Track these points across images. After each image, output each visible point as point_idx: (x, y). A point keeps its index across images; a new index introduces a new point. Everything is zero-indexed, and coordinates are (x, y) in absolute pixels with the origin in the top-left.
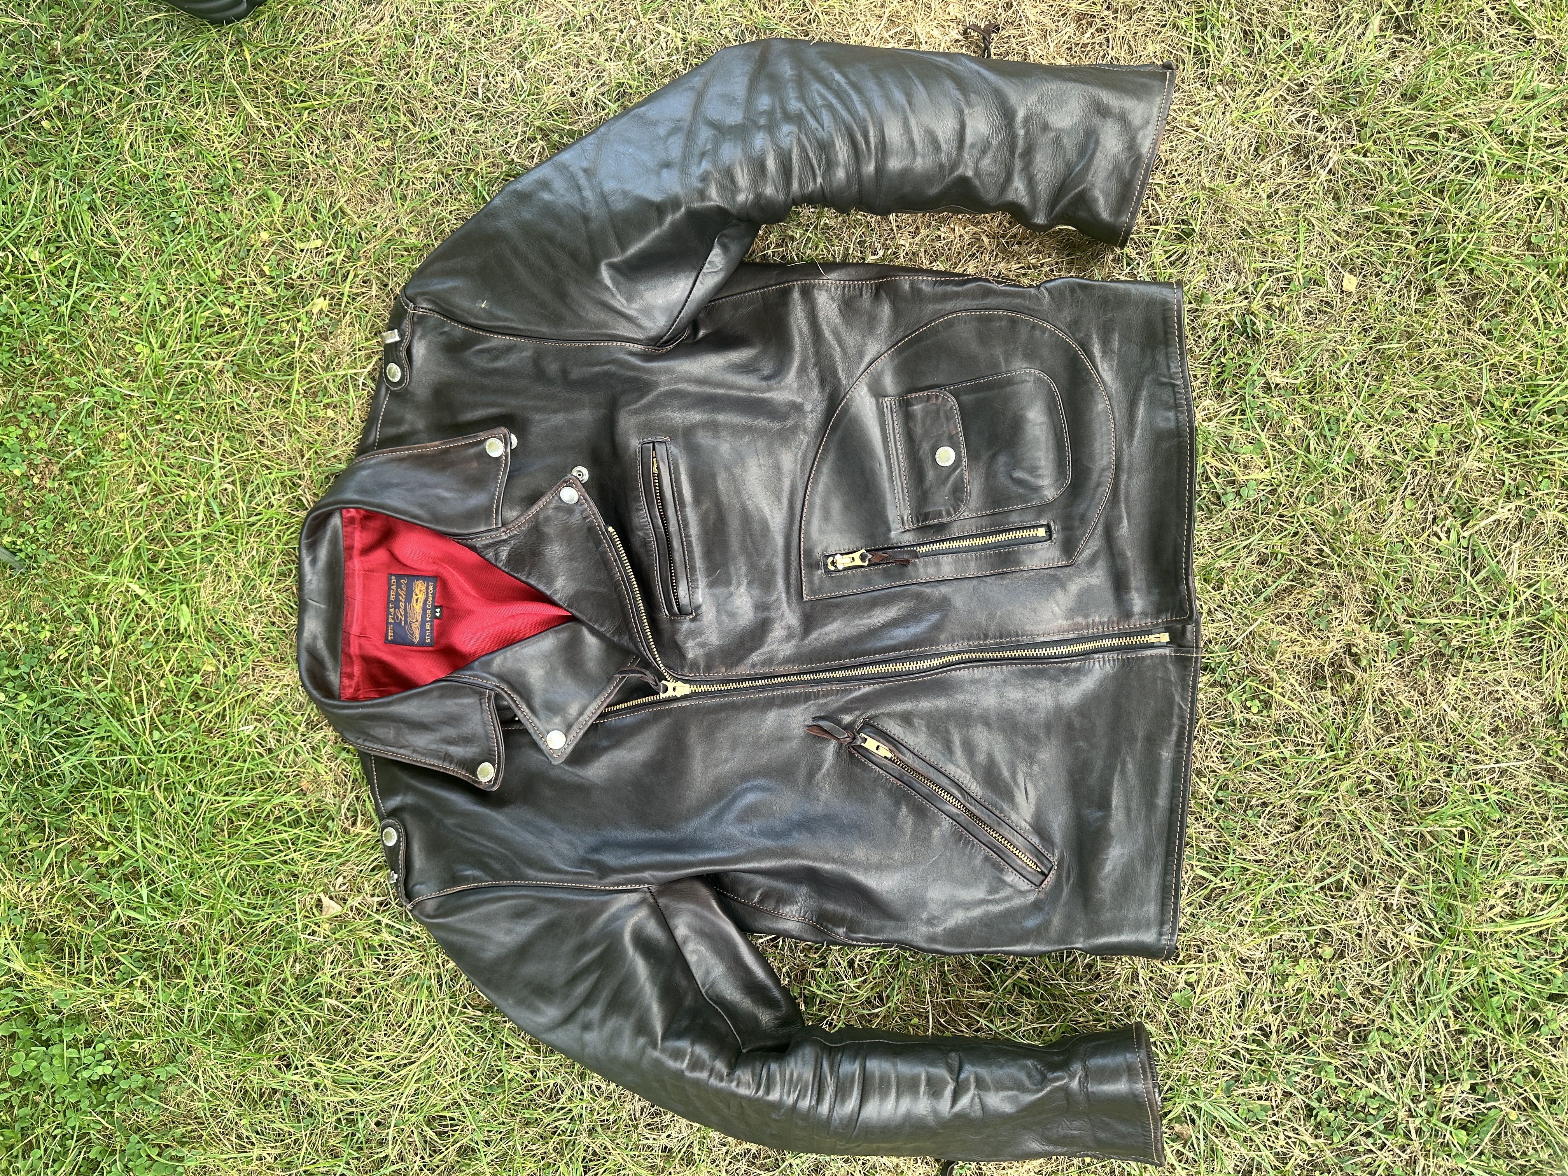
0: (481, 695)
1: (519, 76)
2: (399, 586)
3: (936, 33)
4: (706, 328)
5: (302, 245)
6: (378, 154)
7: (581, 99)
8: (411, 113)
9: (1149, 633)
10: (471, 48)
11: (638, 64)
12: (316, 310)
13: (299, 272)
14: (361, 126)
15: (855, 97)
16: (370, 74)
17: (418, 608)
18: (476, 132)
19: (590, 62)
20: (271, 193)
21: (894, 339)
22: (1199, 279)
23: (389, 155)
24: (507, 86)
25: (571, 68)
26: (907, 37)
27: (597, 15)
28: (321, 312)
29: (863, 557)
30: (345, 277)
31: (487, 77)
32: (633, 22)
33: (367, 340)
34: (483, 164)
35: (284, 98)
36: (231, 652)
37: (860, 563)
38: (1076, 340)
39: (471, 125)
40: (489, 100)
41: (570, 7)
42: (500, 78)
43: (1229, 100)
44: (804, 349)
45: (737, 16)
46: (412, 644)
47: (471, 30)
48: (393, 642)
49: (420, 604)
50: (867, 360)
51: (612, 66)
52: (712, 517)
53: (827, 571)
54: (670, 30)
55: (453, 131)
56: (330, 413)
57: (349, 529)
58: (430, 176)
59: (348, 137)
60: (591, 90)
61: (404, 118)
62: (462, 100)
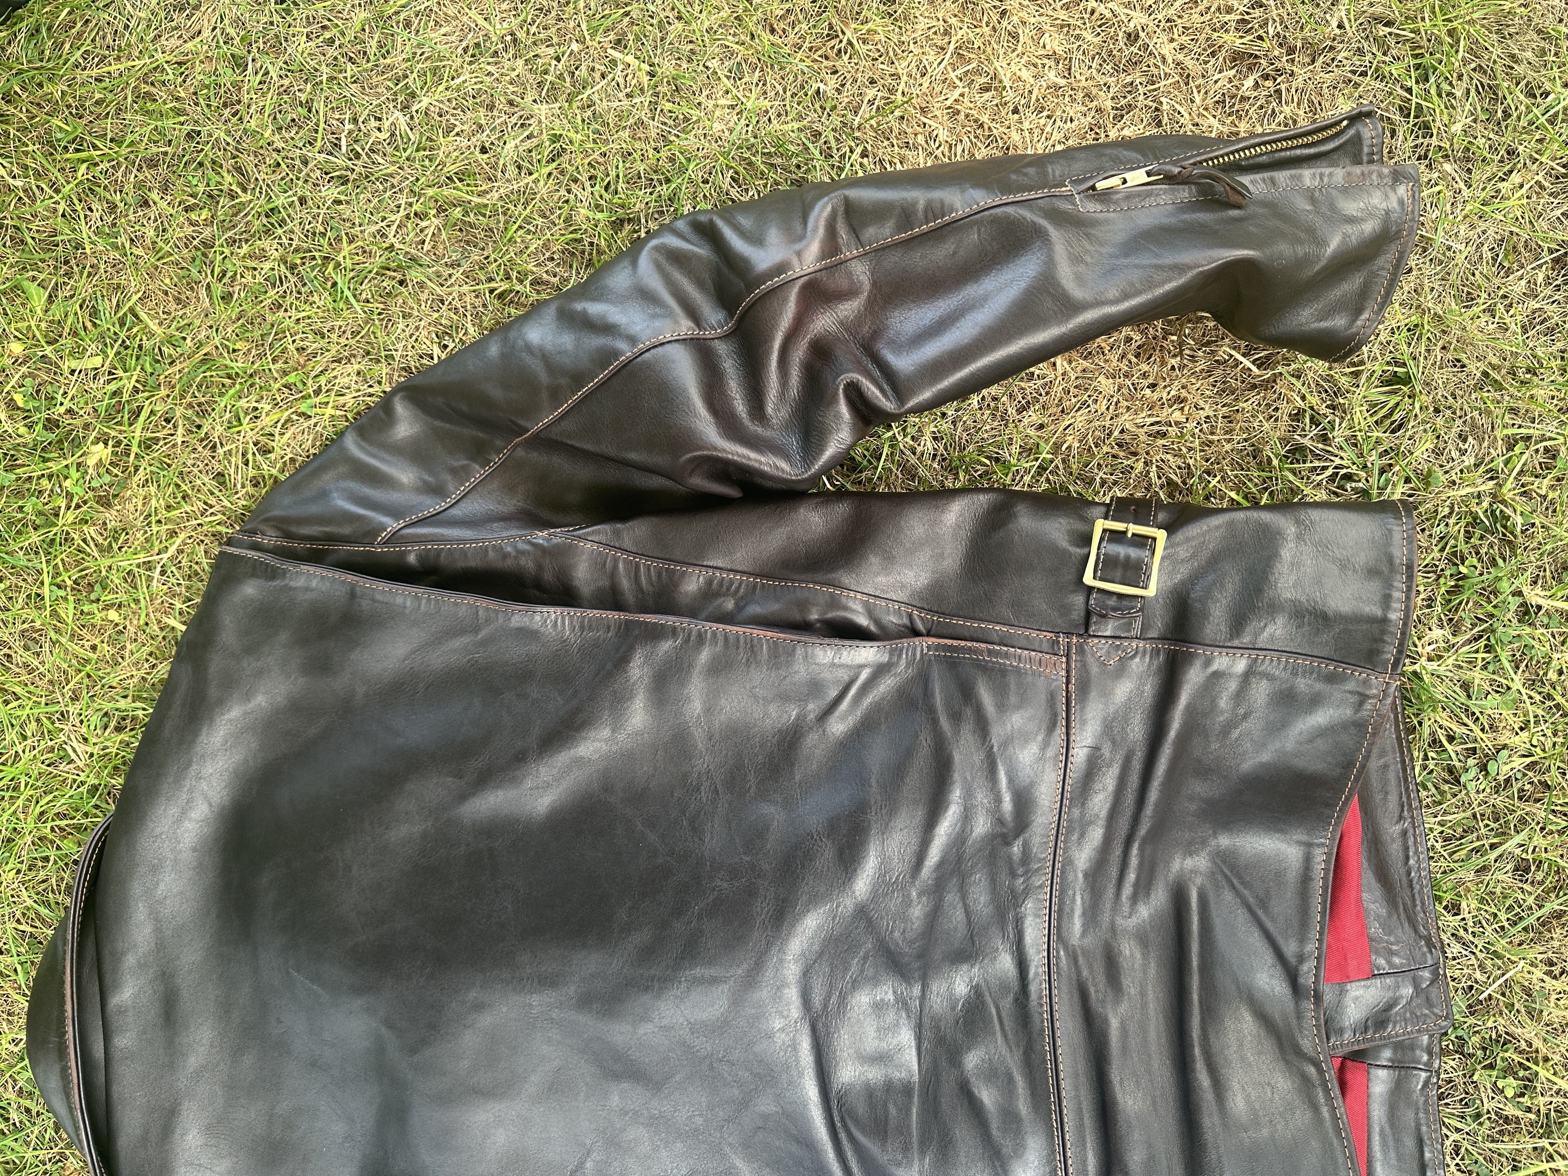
1: (402, 120)
5: (74, 364)
6: (190, 231)
7: (497, 156)
8: (239, 169)
12: (91, 461)
13: (67, 404)
14: (165, 189)
18: (339, 202)
19: (511, 103)
20: (26, 284)
22: (1422, 450)
23: (207, 233)
24: (385, 135)
27: (521, 35)
28: (99, 464)
30: (136, 414)
31: (355, 120)
32: (575, 46)
33: (169, 508)
34: (346, 248)
35: (49, 144)
39: (331, 192)
40: (358, 156)
42: (373, 123)
43: (1461, 185)
45: (730, 41)
54: (630, 59)
55: (302, 201)
56: (113, 615)
58: (267, 266)
59: (146, 204)
60: (510, 145)
61: (228, 178)
62: (317, 157)
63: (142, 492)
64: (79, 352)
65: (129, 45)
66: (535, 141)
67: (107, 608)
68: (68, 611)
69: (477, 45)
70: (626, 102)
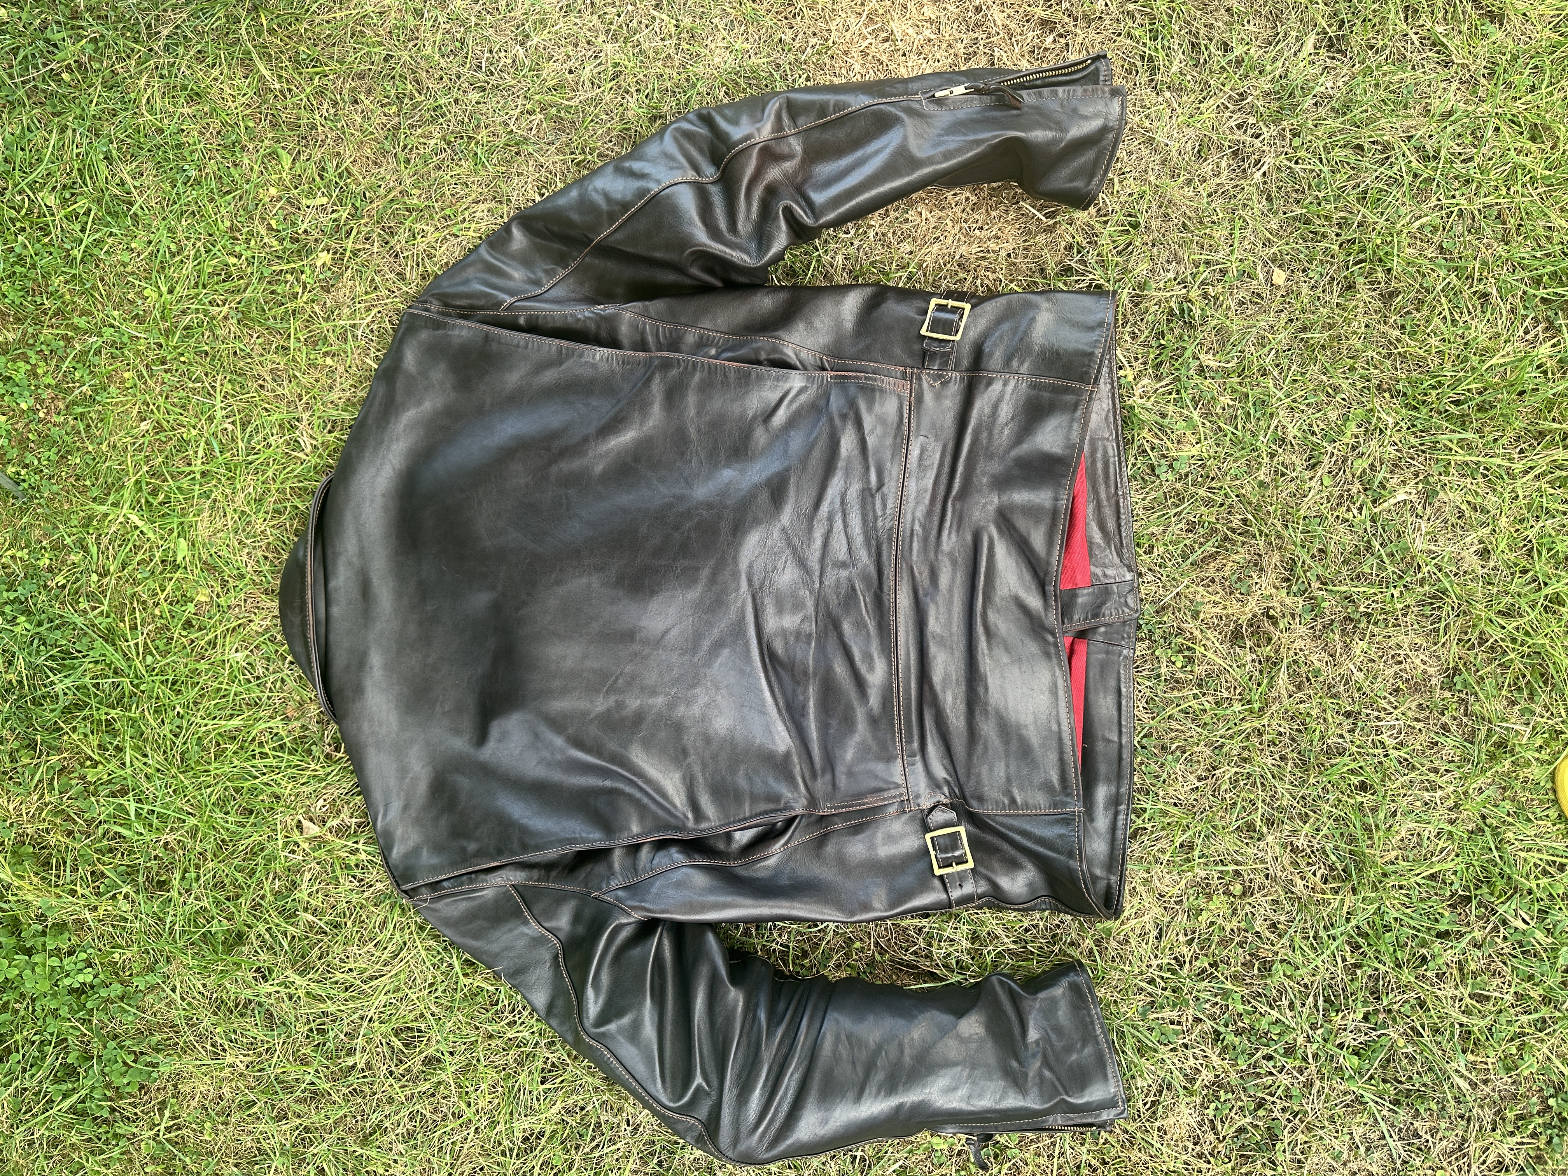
1: (521, 52)
7: (579, 76)
10: (476, 25)
16: (380, 44)
18: (478, 103)
20: (280, 151)
22: (1142, 269)
28: (324, 265)
30: (349, 233)
33: (366, 293)
35: (296, 61)
36: (224, 583)
42: (503, 54)
56: (329, 361)
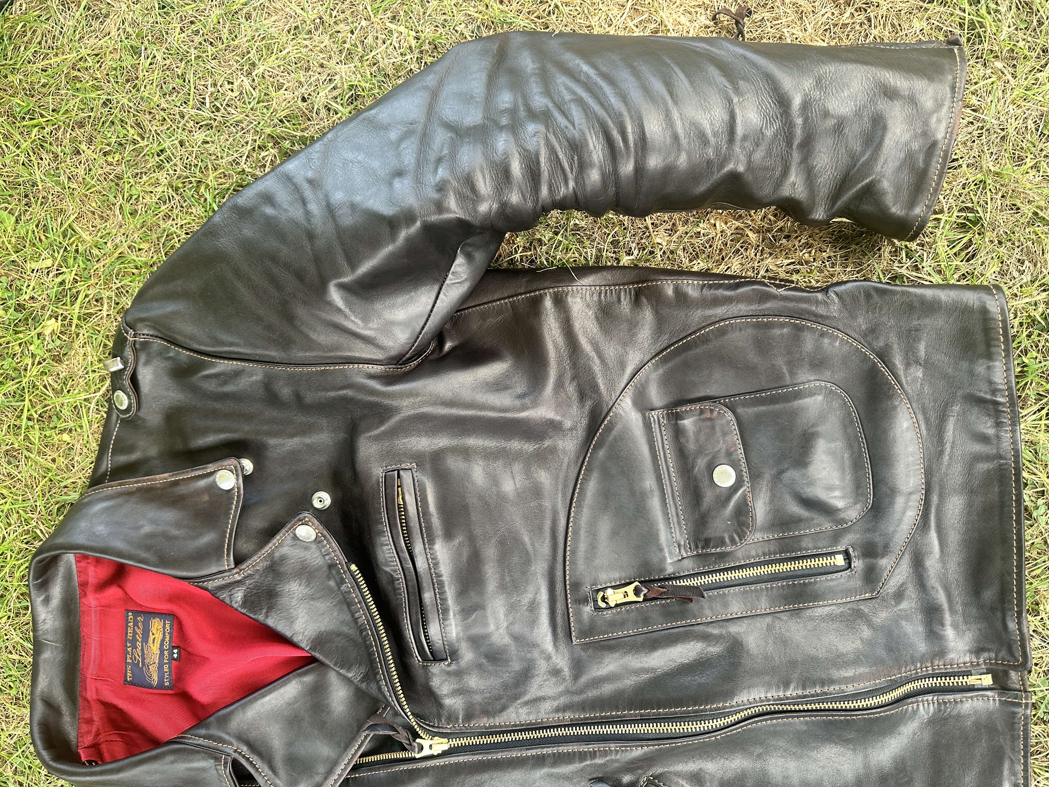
0: (217, 759)
2: (136, 624)
3: (683, 20)
4: (452, 340)
5: (35, 265)
6: (108, 169)
8: (138, 125)
9: (969, 674)
11: (369, 65)
12: (47, 332)
13: (30, 293)
14: (90, 142)
15: (607, 89)
17: (155, 648)
19: (322, 66)
21: (658, 347)
23: (118, 169)
24: (236, 93)
25: (302, 73)
26: (653, 26)
27: (326, 18)
29: (637, 592)
31: (215, 85)
32: (364, 23)
34: (212, 175)
37: (635, 599)
38: (873, 350)
39: (200, 136)
40: (218, 110)
41: (299, 11)
43: (1009, 77)
44: (560, 362)
45: (472, 11)
46: (151, 687)
47: (197, 39)
48: (131, 683)
49: (157, 644)
50: (629, 370)
51: (343, 68)
52: (466, 553)
53: (598, 608)
54: (402, 29)
55: (182, 144)
57: (83, 564)
58: (160, 189)
59: (78, 153)
60: (322, 94)
61: (132, 131)
62: (190, 111)
63: (82, 351)
64: (37, 257)
65: (63, 45)
66: (338, 91)
67: (62, 431)
68: (35, 435)
69: (296, 28)
70: (400, 58)
